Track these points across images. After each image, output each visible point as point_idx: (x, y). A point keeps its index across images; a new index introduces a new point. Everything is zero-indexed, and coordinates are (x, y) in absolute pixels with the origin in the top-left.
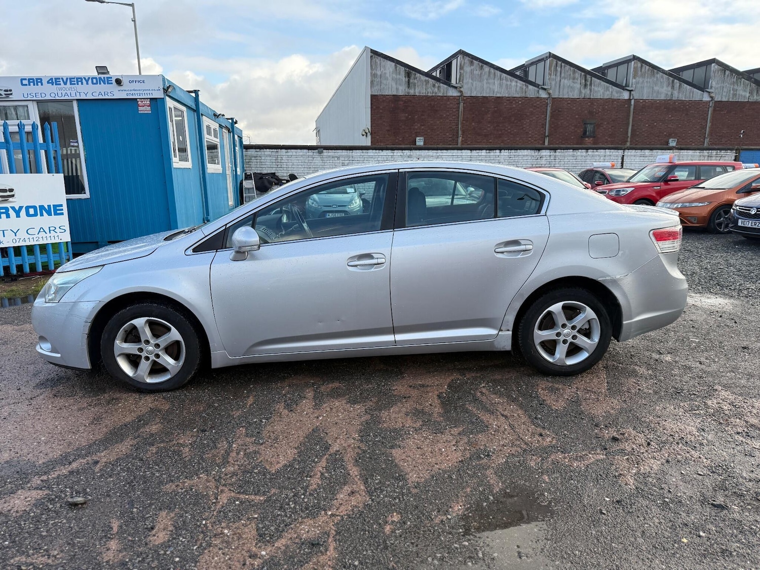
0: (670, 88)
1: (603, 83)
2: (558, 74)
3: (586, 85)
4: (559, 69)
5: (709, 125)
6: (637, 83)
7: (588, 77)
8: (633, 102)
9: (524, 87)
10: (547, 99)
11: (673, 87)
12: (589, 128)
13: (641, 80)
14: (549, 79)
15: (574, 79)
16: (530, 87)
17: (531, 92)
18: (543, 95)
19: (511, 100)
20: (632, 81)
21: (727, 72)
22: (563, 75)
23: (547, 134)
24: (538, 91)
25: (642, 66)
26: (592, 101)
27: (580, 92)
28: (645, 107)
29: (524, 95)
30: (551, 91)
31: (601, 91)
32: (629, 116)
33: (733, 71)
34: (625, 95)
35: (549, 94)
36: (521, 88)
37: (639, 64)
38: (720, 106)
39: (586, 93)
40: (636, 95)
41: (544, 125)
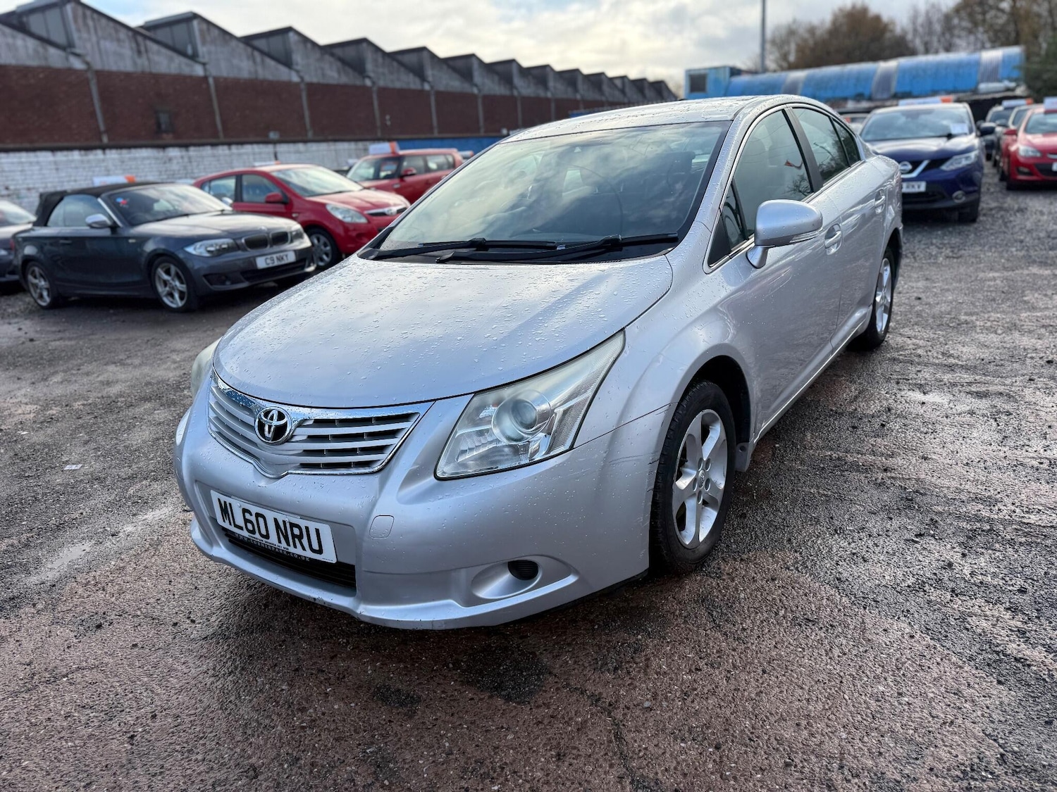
0: (251, 63)
1: (164, 50)
2: (92, 31)
3: (139, 52)
4: (90, 23)
5: (307, 114)
6: (210, 53)
7: (140, 39)
8: (211, 81)
9: (41, 50)
10: (86, 71)
11: (254, 62)
12: (164, 118)
13: (213, 48)
14: (80, 38)
15: (118, 40)
16: (52, 51)
17: (55, 58)
18: (77, 64)
19: (24, 71)
20: (202, 50)
21: (309, 45)
22: (100, 33)
23: (102, 128)
24: (67, 59)
25: (208, 29)
26: (157, 78)
27: (135, 63)
28: (229, 88)
29: (43, 63)
30: (88, 59)
31: (164, 63)
32: (210, 100)
33: (314, 44)
34: (199, 71)
35: (87, 63)
36: (36, 51)
37: (204, 26)
38: (313, 89)
39: (143, 64)
40: (213, 72)
41: (93, 114)
